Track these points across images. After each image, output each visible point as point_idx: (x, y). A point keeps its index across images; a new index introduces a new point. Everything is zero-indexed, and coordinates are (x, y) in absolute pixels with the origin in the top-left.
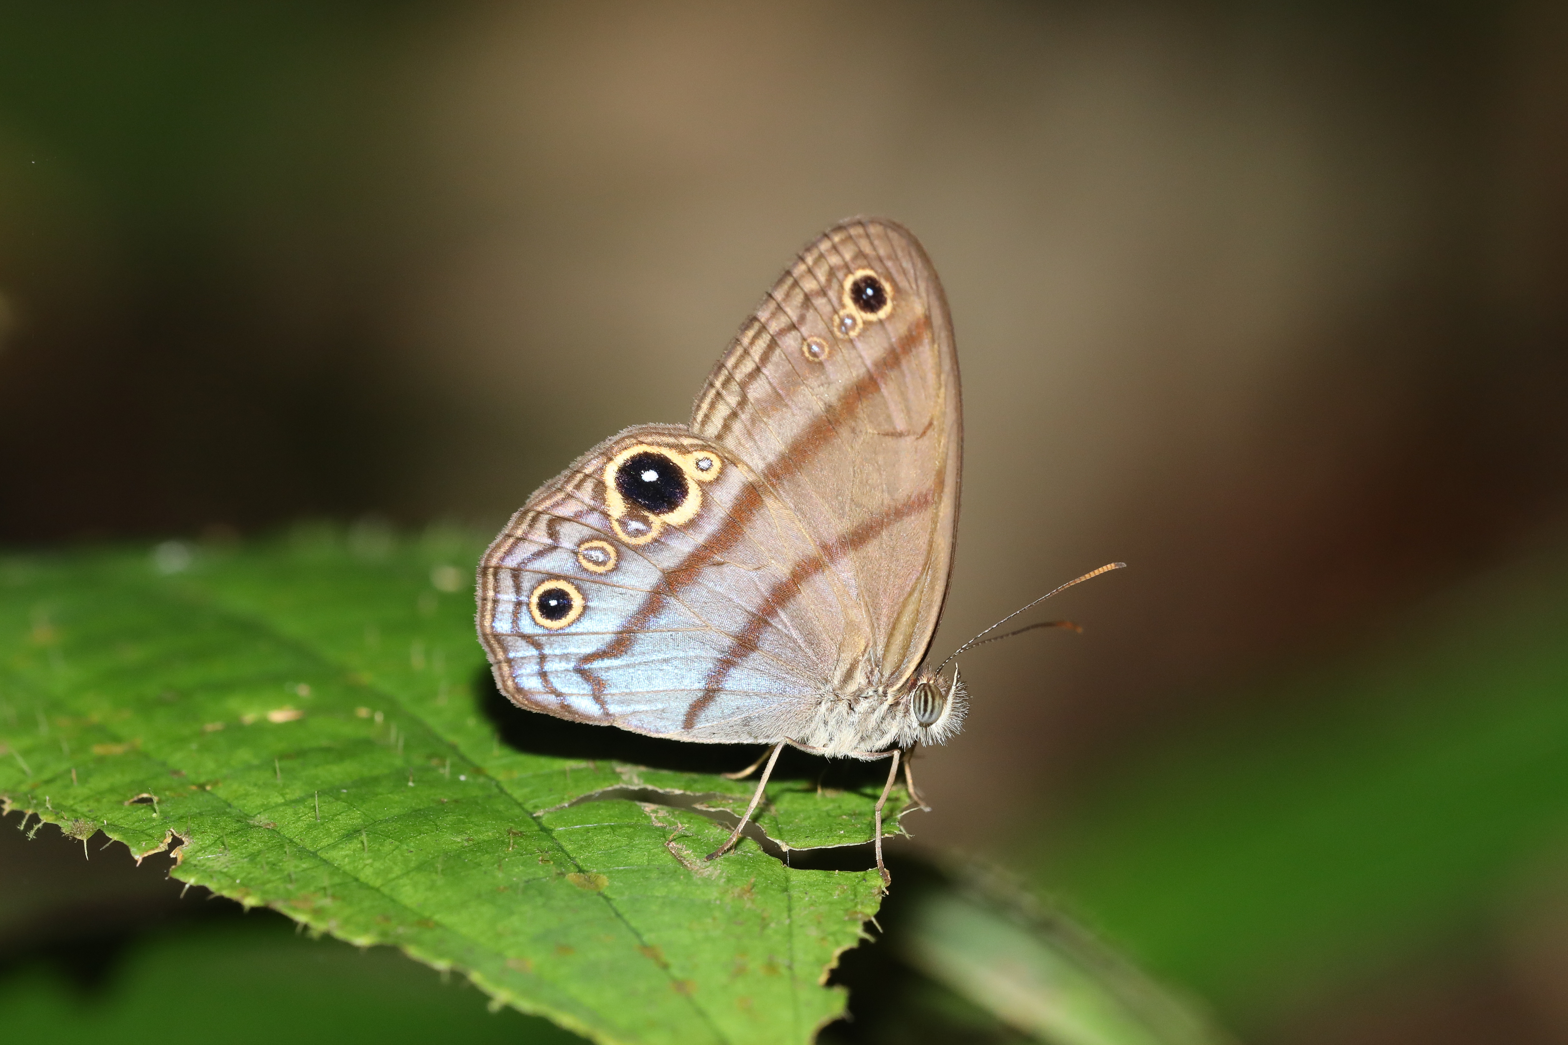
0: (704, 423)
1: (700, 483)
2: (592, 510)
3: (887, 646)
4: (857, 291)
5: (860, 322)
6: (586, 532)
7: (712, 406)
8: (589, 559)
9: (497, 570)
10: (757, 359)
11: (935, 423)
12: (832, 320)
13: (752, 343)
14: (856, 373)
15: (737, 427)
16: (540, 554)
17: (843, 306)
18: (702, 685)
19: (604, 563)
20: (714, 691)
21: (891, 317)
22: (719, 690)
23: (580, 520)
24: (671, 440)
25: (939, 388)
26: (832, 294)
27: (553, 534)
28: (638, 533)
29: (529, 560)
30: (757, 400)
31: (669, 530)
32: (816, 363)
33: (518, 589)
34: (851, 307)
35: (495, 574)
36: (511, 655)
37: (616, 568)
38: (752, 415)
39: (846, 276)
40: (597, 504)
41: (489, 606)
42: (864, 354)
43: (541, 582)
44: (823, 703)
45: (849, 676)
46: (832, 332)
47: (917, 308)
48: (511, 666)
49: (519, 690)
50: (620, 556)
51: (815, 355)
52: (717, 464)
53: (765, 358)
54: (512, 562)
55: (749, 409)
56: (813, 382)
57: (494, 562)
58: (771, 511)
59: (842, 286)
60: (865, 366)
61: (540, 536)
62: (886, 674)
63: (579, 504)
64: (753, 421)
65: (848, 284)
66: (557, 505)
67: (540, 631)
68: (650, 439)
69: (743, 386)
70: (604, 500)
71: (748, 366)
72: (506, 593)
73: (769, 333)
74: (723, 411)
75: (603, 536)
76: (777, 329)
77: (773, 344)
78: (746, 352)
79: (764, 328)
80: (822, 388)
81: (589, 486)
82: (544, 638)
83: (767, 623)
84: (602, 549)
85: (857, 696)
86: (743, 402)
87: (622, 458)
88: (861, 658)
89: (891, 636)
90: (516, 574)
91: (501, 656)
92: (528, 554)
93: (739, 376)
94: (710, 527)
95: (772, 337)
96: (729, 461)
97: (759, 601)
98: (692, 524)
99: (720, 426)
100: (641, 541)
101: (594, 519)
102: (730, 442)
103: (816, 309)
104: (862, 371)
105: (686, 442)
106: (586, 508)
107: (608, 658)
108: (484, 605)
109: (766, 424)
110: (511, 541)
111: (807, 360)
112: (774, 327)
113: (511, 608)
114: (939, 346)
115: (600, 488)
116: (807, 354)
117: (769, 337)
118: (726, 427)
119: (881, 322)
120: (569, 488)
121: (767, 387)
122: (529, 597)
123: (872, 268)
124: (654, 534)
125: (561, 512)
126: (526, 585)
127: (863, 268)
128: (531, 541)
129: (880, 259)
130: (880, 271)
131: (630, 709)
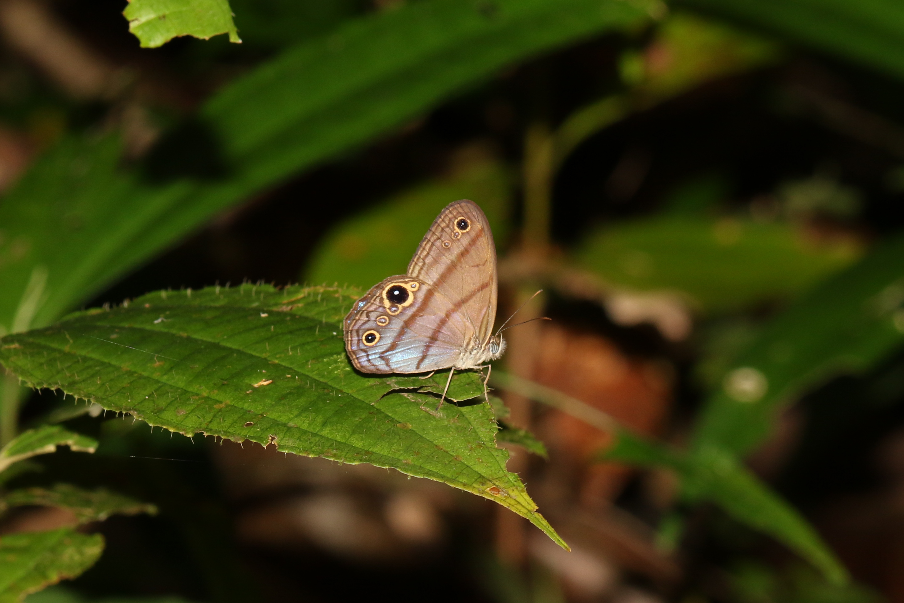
0: (412, 273)
1: (413, 292)
2: (380, 307)
3: (480, 332)
4: (459, 224)
5: (460, 233)
6: (378, 314)
7: (414, 267)
8: (380, 322)
9: (352, 331)
10: (427, 250)
11: (488, 260)
12: (451, 234)
13: (426, 245)
14: (462, 249)
15: (423, 272)
16: (364, 324)
17: (455, 229)
18: (421, 355)
19: (385, 323)
20: (425, 356)
21: (470, 230)
22: (427, 355)
23: (376, 311)
24: (402, 280)
25: (489, 249)
26: (451, 226)
27: (368, 316)
28: (395, 311)
29: (361, 326)
30: (429, 263)
31: (405, 309)
32: (447, 249)
33: (358, 335)
34: (457, 229)
35: (351, 333)
36: (358, 356)
37: (389, 323)
38: (427, 268)
39: (455, 220)
40: (381, 305)
41: (349, 342)
42: (463, 243)
43: (365, 332)
44: (461, 353)
45: (468, 344)
46: (452, 238)
47: (478, 226)
48: (358, 360)
49: (362, 367)
50: (390, 319)
51: (447, 246)
52: (418, 285)
53: (430, 249)
54: (356, 328)
55: (426, 266)
56: (446, 254)
57: (350, 328)
58: (437, 296)
59: (454, 223)
60: (463, 247)
61: (364, 318)
62: (481, 341)
63: (375, 305)
64: (428, 270)
65: (456, 222)
66: (368, 307)
67: (365, 347)
68: (395, 281)
69: (424, 260)
70: (383, 303)
71: (425, 253)
72: (355, 337)
73: (431, 242)
74: (418, 268)
75: (384, 314)
76: (433, 240)
77: (433, 245)
78: (424, 249)
79: (429, 240)
80: (449, 256)
81: (378, 300)
82: (368, 349)
83: (439, 331)
84: (384, 318)
85: (473, 349)
86: (424, 263)
87: (387, 288)
88: (472, 337)
89: (480, 328)
90: (357, 331)
91: (354, 357)
92: (360, 324)
93: (422, 257)
94: (417, 305)
95: (432, 243)
96: (422, 283)
97: (436, 325)
98: (411, 305)
99: (417, 273)
100: (396, 313)
101: (381, 310)
102: (421, 277)
103: (446, 232)
104: (463, 248)
105: (407, 280)
106: (378, 306)
107: (390, 351)
108: (348, 343)
109: (432, 270)
110: (355, 321)
111: (444, 248)
112: (432, 240)
113: (356, 342)
114: (487, 236)
115: (382, 299)
116: (444, 246)
117: (431, 243)
118: (419, 273)
119: (467, 232)
120: (372, 301)
121: (432, 259)
122: (362, 337)
123: (463, 216)
124: (400, 310)
125: (371, 309)
126: (361, 334)
127: (460, 217)
128: (361, 320)
129: (466, 213)
130: (466, 217)
131: (399, 366)
